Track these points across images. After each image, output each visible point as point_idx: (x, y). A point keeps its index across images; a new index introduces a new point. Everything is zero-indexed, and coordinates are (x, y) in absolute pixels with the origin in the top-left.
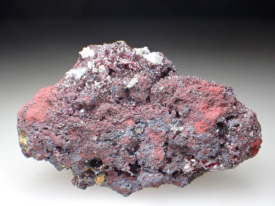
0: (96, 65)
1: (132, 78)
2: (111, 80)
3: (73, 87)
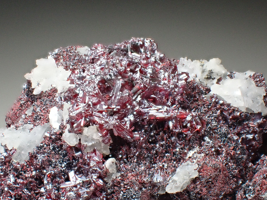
0: (75, 125)
1: (180, 160)
2: (119, 170)
3: (6, 189)
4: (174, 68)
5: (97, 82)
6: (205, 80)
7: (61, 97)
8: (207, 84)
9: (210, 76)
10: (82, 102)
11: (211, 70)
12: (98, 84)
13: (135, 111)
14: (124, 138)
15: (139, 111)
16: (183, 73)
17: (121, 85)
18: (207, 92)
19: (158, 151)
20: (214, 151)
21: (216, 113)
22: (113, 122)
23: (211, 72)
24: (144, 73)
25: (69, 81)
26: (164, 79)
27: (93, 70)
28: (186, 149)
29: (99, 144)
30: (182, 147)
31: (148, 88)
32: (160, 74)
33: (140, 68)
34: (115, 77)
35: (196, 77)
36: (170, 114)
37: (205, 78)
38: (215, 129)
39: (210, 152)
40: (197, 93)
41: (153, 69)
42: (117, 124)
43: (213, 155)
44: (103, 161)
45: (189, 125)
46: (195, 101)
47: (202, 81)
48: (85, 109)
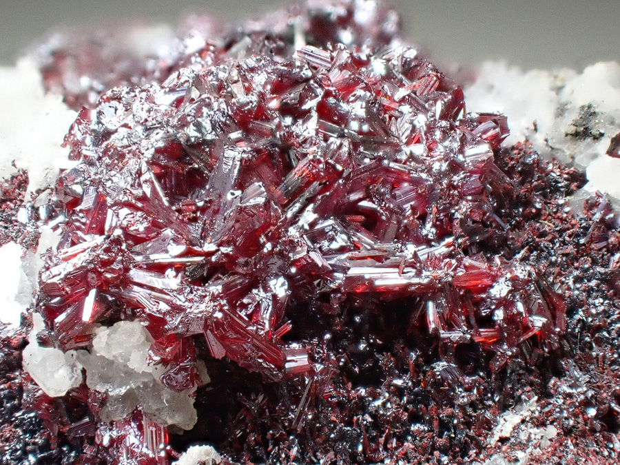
0: (60, 319)
1: (465, 449)
4: (450, 97)
5: (149, 154)
6: (566, 142)
7: (36, 206)
8: (573, 158)
9: (586, 129)
10: (89, 230)
11: (590, 107)
12: (152, 163)
13: (294, 263)
14: (250, 366)
15: (308, 263)
16: (483, 117)
17: (238, 163)
18: (573, 186)
19: (383, 415)
20: (596, 417)
21: (605, 265)
22: (202, 307)
23: (589, 113)
24: (336, 118)
25: (68, 149)
26: (413, 139)
27: (146, 106)
28: (490, 406)
29: (152, 388)
30: (474, 398)
31: (345, 175)
32: (399, 120)
33: (319, 99)
34: (217, 135)
35: (536, 130)
36: (428, 273)
37: (567, 135)
38: (599, 329)
39: (580, 420)
40: (536, 189)
41: (369, 105)
42: (219, 315)
43: (593, 431)
44: (168, 453)
45: (499, 315)
46: (529, 217)
47: (557, 146)
48: (98, 256)
